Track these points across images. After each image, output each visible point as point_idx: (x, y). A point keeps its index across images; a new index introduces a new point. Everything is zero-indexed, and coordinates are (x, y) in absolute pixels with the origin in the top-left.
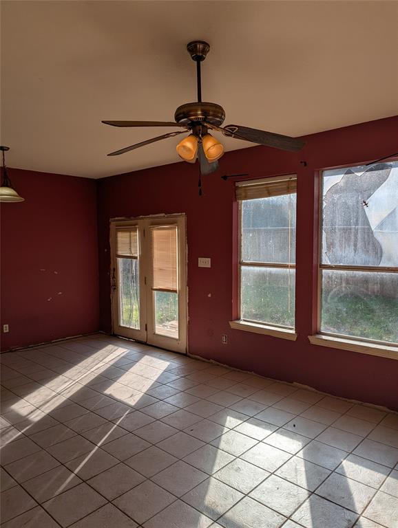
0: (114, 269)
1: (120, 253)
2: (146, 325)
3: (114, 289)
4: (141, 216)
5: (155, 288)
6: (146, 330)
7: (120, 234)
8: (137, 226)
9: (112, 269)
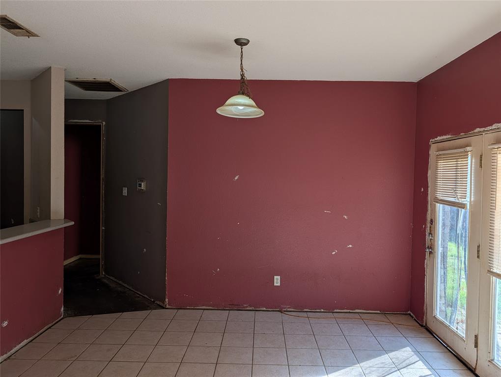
0: (432, 221)
1: (440, 196)
2: (476, 337)
3: (431, 253)
4: (478, 130)
5: (495, 271)
6: (476, 346)
7: (441, 164)
8: (468, 149)
9: (429, 219)
